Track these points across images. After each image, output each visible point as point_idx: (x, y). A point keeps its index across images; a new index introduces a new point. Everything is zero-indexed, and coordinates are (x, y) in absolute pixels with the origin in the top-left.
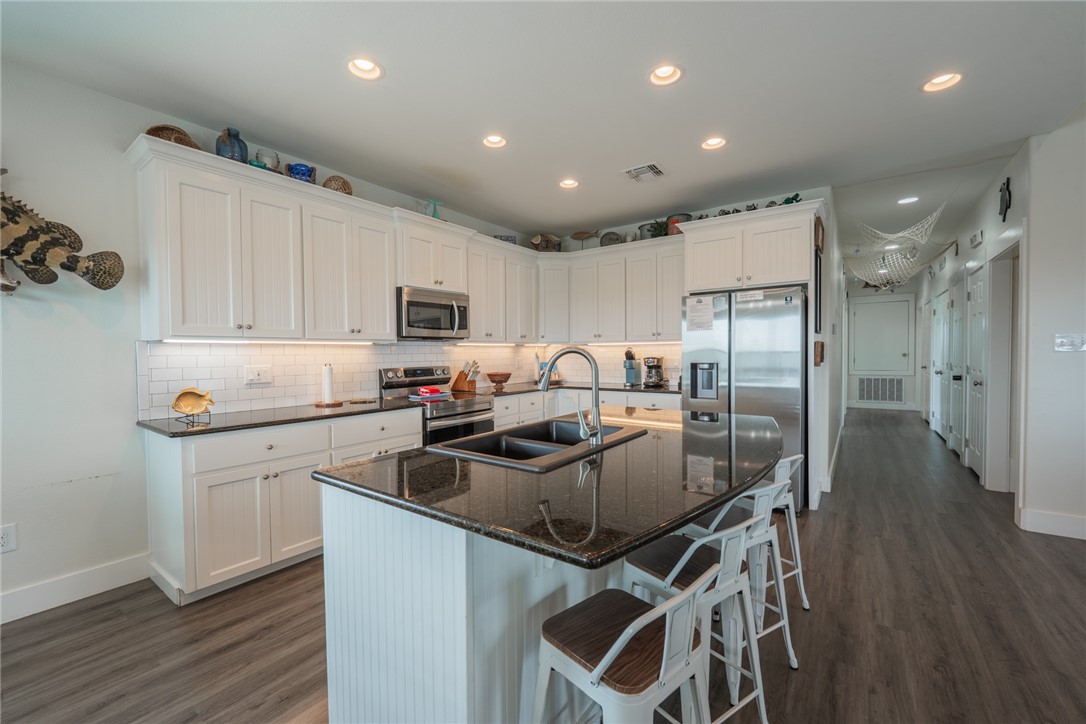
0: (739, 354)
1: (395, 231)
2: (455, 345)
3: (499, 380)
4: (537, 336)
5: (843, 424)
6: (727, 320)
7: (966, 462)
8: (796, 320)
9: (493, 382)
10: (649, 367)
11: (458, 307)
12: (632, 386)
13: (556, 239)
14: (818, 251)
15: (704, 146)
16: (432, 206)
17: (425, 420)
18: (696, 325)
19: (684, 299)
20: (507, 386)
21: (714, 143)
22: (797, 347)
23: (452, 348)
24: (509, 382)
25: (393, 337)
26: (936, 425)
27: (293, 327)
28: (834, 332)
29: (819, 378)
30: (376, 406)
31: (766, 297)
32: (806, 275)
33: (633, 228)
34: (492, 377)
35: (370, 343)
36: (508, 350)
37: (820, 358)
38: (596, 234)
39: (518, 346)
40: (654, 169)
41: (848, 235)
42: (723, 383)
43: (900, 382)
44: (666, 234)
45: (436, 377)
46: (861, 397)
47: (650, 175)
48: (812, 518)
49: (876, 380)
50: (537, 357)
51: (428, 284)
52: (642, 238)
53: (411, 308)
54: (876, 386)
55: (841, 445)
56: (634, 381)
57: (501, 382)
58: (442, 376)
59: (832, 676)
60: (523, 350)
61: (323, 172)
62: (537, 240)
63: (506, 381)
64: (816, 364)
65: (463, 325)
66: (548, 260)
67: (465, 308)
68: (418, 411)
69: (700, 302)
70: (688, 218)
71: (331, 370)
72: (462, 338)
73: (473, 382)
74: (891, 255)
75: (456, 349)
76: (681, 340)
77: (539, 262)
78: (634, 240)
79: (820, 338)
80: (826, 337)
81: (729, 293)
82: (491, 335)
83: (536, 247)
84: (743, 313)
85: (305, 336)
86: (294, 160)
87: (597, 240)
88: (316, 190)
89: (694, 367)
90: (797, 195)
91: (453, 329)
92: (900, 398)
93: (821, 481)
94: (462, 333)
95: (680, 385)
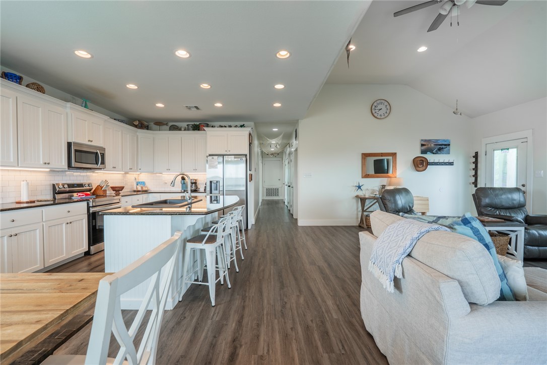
0: (226, 179)
1: (67, 113)
2: (93, 172)
3: (117, 190)
4: (137, 168)
5: (260, 205)
6: (222, 165)
7: (291, 212)
8: (244, 165)
9: (113, 191)
10: (192, 183)
11: (100, 153)
12: (185, 191)
13: (146, 123)
14: (250, 144)
15: (215, 105)
16: (84, 102)
17: (88, 208)
18: (211, 167)
19: (207, 157)
20: (122, 193)
21: (219, 105)
22: (244, 176)
23: (91, 174)
24: (123, 191)
25: (66, 167)
26: (286, 203)
27: (12, 161)
28: (255, 171)
29: (251, 186)
30: (52, 202)
31: (235, 158)
32: (247, 152)
33: (184, 125)
34: (113, 188)
35: (48, 170)
36: (120, 175)
37: (251, 179)
38: (167, 124)
39: (126, 173)
40: (197, 108)
41: (260, 137)
42: (221, 189)
43: (278, 189)
44: (199, 130)
45: (85, 188)
46: (267, 196)
47: (195, 109)
48: (249, 231)
49: (271, 189)
50: (136, 179)
51: (85, 141)
52: (188, 130)
53: (76, 153)
54: (271, 191)
55: (259, 211)
56: (185, 189)
57: (119, 191)
58: (88, 188)
59: (252, 259)
60: (128, 175)
61: (27, 79)
62: (136, 123)
63: (121, 190)
64: (250, 181)
65: (103, 163)
66: (141, 133)
67: (103, 154)
68: (85, 204)
69: (213, 158)
70: (208, 126)
71: (28, 183)
72: (101, 169)
73: (105, 191)
74: (274, 144)
75: (94, 174)
76: (206, 172)
77: (138, 134)
78: (185, 130)
79: (251, 173)
80: (253, 172)
81: (223, 155)
82: (115, 168)
83: (136, 126)
84: (228, 162)
85: (18, 165)
86: (8, 70)
87: (168, 127)
88: (22, 88)
89: (211, 182)
90: (244, 125)
91: (97, 163)
92: (278, 195)
93: (252, 221)
94: (102, 166)
95: (205, 190)
